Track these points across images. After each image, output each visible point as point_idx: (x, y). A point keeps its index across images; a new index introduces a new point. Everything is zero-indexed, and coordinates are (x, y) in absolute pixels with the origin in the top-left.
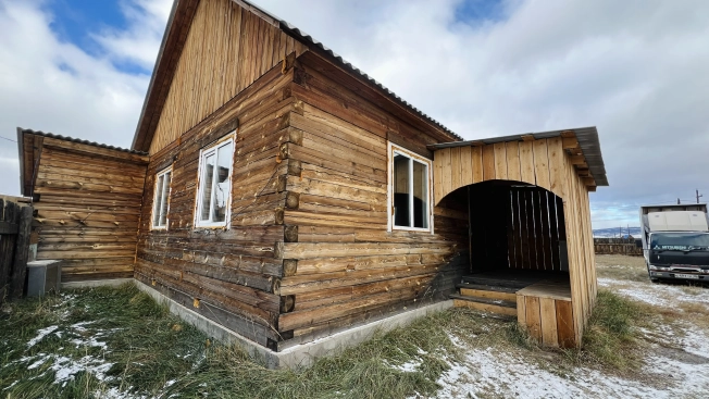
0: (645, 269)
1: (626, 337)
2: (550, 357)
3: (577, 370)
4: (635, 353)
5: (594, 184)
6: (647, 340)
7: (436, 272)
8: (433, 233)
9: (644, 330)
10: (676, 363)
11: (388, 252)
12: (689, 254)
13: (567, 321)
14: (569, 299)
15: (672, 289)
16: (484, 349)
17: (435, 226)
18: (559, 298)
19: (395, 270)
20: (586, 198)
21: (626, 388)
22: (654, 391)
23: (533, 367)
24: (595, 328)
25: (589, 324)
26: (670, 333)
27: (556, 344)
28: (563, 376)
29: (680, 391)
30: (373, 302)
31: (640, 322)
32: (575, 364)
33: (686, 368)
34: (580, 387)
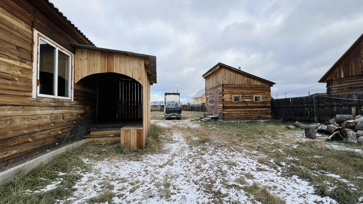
0: (164, 116)
1: (158, 139)
2: (133, 155)
3: (143, 156)
4: (161, 144)
5: (152, 82)
6: (164, 139)
7: (74, 124)
8: (73, 100)
9: (163, 136)
10: (171, 144)
11: (32, 113)
12: (175, 109)
13: (141, 137)
14: (141, 128)
15: (170, 121)
16: (103, 160)
17: (75, 96)
18: (138, 128)
19: (39, 126)
20: (150, 87)
21: (158, 157)
22: (165, 155)
23: (127, 161)
24: (150, 139)
25: (147, 137)
26: (169, 135)
27: (136, 148)
28: (138, 160)
29: (172, 153)
30: (14, 152)
31: (162, 133)
32: (143, 154)
33: (173, 145)
34: (144, 162)
